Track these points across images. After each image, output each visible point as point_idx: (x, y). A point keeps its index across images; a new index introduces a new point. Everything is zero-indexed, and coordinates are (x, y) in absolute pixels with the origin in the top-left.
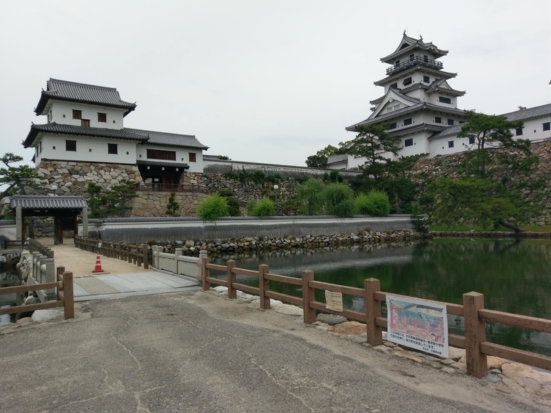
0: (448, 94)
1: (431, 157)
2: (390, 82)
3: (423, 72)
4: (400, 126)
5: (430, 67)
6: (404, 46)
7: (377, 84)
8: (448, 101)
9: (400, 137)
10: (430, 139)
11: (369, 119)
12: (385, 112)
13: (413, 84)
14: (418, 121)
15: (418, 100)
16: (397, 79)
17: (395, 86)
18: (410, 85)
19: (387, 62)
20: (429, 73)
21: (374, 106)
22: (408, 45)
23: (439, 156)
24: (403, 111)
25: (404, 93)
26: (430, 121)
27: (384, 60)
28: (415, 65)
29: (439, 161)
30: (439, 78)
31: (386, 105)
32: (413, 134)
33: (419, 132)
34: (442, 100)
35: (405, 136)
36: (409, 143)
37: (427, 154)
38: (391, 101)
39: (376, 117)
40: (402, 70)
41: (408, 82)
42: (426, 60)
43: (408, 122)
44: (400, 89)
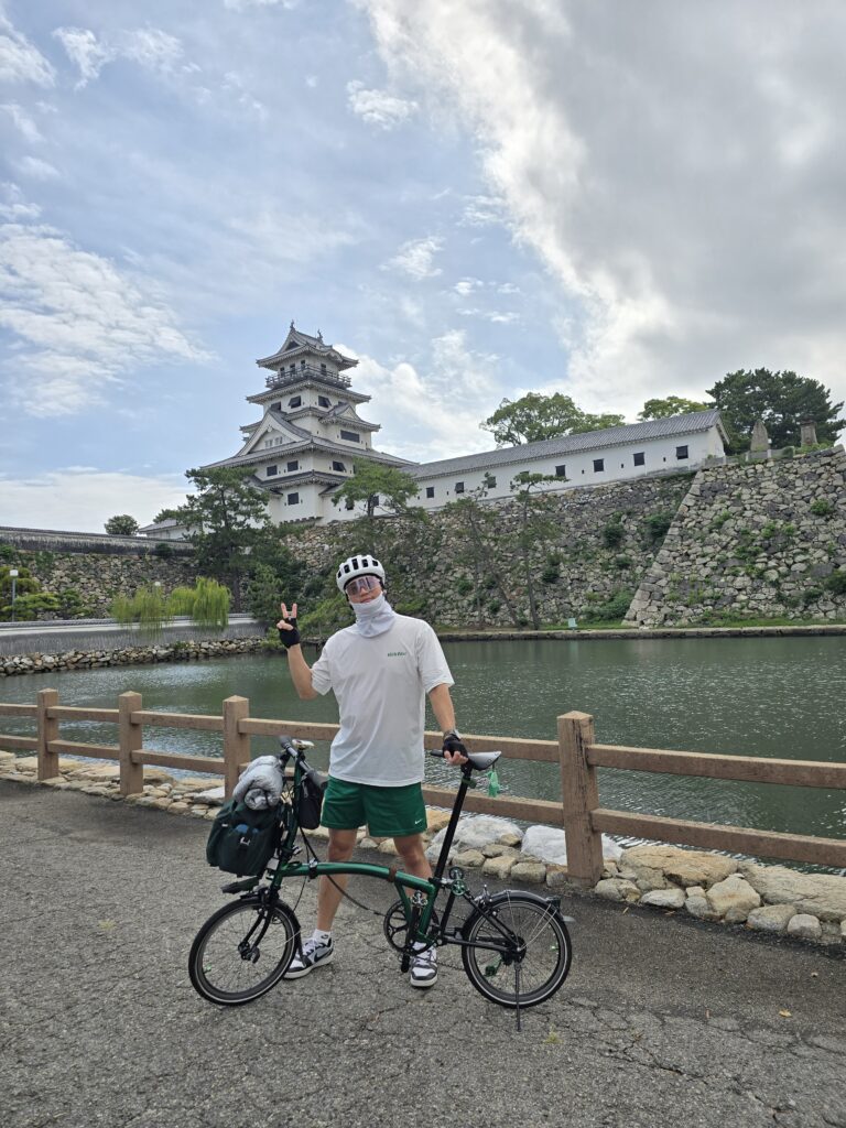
0: (354, 428)
1: (324, 522)
2: (271, 399)
3: (318, 390)
4: (283, 471)
5: (330, 383)
6: (292, 345)
7: (251, 399)
8: (355, 438)
9: (281, 488)
10: (322, 495)
11: (237, 456)
12: (262, 446)
13: (302, 407)
14: (307, 465)
15: (309, 433)
16: (281, 396)
17: (278, 408)
18: (299, 409)
19: (267, 366)
20: (328, 393)
21: (247, 435)
22: (297, 345)
23: (334, 521)
24: (286, 448)
25: (288, 420)
26: (325, 467)
27: (262, 363)
28: (306, 378)
29: (334, 528)
30: (343, 401)
31: (262, 436)
32: (299, 485)
33: (306, 484)
34: (345, 435)
35: (288, 488)
36: (293, 499)
37: (319, 518)
38: (270, 431)
39: (249, 453)
40: (288, 384)
41: (296, 403)
42: (324, 372)
43: (293, 466)
44: (286, 414)
